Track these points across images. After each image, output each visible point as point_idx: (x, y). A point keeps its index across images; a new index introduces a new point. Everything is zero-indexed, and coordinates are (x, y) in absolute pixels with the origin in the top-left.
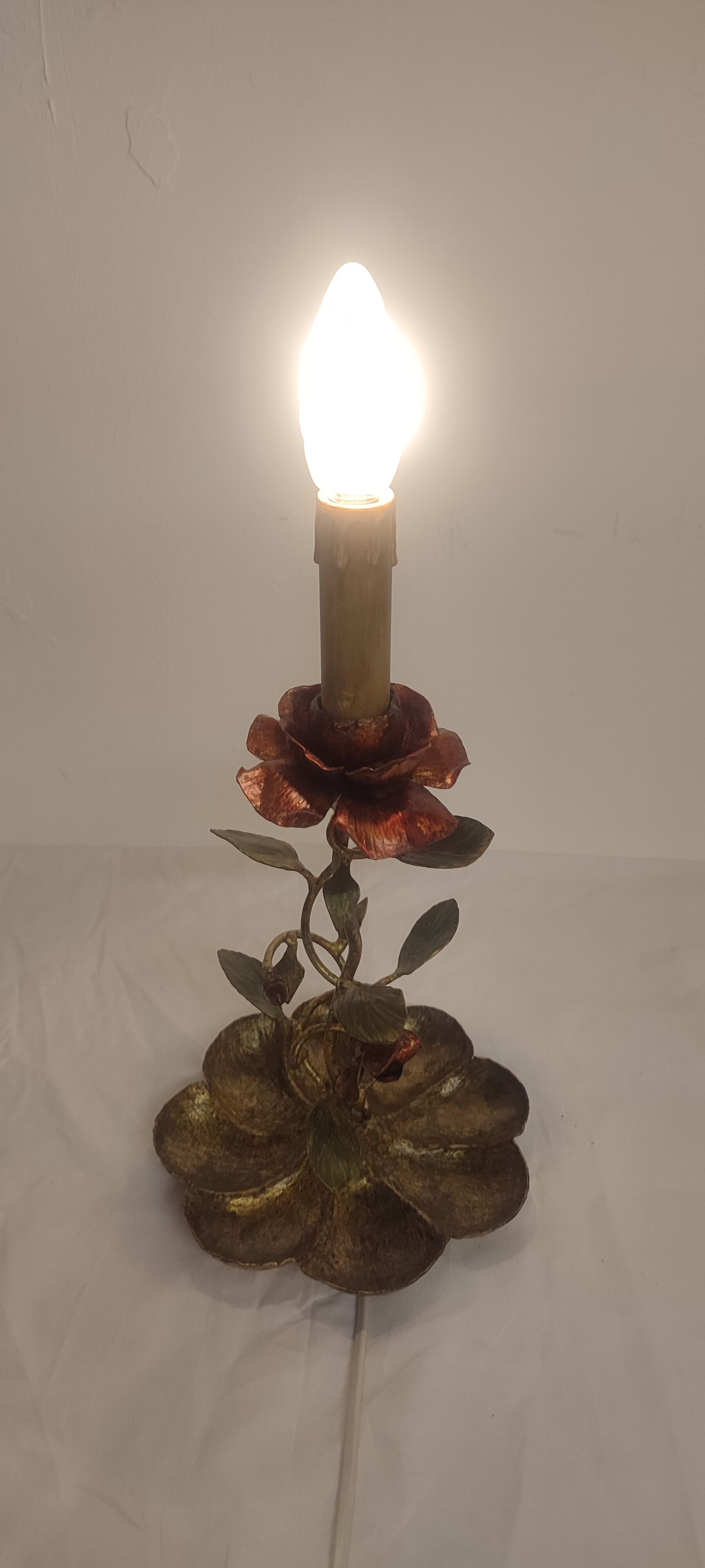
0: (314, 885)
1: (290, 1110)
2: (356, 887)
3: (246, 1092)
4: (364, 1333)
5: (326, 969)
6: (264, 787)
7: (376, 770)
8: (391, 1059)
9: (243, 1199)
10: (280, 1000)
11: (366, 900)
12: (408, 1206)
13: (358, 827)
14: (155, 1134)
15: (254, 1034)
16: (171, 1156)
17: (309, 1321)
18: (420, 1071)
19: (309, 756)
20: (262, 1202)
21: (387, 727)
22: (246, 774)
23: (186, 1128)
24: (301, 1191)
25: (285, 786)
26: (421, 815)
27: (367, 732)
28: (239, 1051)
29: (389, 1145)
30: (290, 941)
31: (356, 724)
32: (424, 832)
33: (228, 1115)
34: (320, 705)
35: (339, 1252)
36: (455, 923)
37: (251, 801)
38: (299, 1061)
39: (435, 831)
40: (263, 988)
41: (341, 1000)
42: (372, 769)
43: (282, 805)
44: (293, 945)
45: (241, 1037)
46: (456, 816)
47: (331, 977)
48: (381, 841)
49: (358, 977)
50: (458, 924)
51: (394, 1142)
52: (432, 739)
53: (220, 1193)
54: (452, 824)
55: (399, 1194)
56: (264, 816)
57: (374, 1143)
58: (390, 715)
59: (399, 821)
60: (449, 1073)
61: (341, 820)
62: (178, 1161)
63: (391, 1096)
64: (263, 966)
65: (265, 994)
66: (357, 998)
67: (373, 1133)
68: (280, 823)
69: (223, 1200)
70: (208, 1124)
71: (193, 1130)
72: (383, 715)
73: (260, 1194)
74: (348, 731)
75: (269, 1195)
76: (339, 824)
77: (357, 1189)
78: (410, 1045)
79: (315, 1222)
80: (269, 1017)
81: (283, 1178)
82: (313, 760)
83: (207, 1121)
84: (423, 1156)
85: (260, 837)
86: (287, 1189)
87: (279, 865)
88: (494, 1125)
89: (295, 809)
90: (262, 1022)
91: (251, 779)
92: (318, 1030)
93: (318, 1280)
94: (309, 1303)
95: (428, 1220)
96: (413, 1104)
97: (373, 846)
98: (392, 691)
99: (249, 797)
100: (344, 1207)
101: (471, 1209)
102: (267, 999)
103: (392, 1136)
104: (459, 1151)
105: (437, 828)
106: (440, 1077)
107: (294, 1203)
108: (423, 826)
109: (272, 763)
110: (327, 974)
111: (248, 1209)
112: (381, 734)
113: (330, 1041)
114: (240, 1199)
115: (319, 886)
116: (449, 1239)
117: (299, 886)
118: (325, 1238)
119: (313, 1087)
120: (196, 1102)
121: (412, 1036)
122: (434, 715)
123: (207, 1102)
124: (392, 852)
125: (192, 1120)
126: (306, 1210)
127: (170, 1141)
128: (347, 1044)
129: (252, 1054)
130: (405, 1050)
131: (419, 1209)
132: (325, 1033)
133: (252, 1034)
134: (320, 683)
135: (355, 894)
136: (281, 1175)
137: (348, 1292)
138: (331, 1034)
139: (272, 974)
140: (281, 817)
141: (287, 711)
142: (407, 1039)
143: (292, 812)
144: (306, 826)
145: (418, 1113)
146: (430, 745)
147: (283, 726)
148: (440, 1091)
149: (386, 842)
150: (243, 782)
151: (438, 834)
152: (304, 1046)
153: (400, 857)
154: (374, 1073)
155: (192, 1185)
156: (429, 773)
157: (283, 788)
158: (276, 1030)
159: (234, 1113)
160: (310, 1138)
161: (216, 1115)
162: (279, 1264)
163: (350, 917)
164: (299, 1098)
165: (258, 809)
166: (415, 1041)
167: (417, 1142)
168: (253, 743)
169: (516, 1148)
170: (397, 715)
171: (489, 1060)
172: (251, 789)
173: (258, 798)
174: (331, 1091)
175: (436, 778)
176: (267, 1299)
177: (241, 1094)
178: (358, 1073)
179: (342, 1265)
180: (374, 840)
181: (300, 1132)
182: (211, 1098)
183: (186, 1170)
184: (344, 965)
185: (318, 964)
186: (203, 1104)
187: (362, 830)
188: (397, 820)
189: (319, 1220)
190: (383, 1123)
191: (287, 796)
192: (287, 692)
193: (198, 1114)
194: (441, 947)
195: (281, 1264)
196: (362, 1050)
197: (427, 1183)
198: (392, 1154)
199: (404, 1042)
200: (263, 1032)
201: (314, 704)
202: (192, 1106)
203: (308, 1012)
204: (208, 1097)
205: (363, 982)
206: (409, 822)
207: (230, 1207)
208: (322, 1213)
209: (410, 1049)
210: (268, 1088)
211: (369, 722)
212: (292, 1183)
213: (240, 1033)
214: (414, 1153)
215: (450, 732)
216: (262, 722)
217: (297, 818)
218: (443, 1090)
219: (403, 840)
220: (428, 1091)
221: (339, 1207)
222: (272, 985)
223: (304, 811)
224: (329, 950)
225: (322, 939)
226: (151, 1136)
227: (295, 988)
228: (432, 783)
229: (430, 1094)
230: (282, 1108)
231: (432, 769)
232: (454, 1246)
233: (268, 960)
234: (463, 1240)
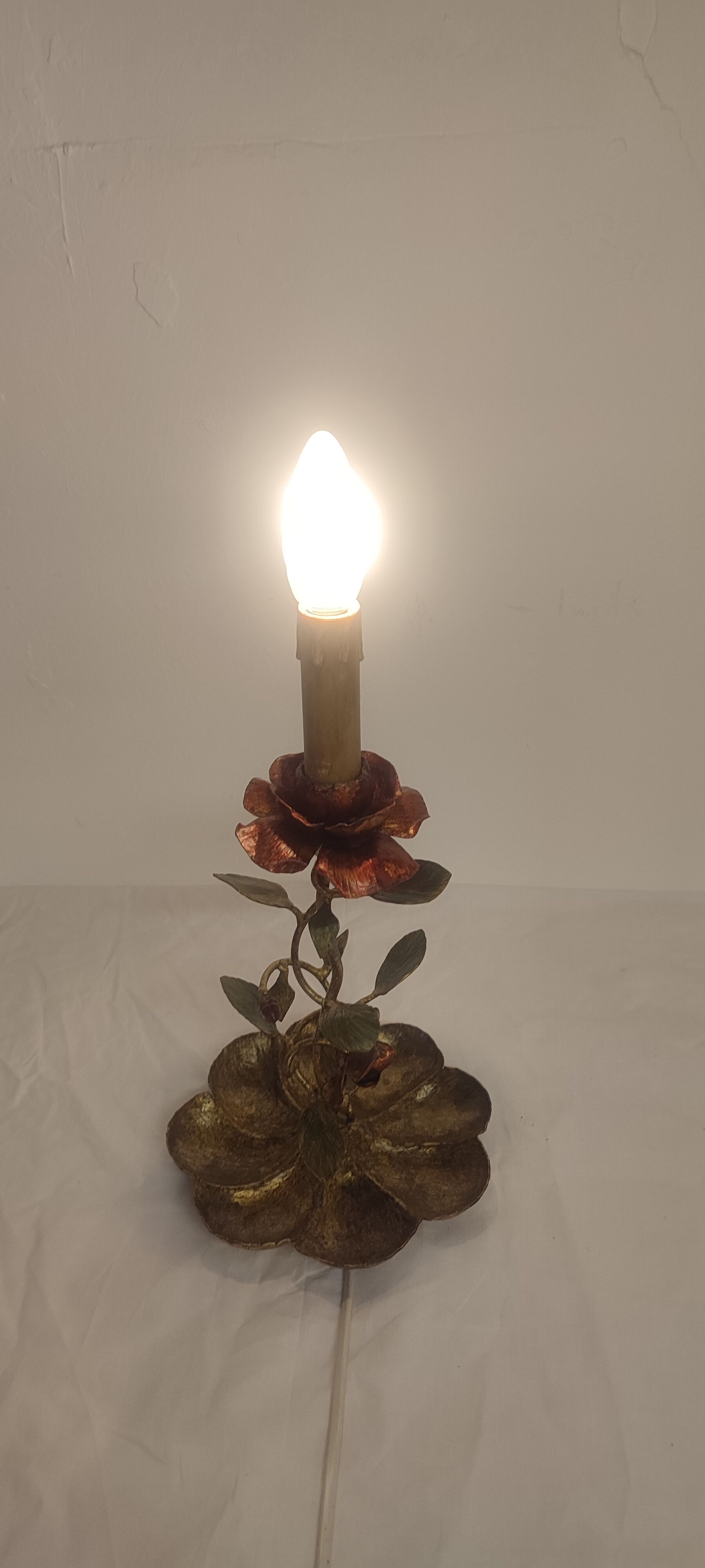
0: (302, 920)
1: (285, 1116)
2: (336, 921)
3: (246, 1102)
4: (350, 1301)
5: (313, 991)
6: (258, 840)
7: (350, 825)
8: (369, 1068)
9: (245, 1192)
10: (274, 1018)
11: (346, 933)
12: (387, 1194)
13: (336, 872)
14: (168, 1137)
15: (253, 1050)
16: (182, 1156)
17: (302, 1293)
18: (398, 1081)
19: (295, 815)
20: (261, 1194)
21: (358, 790)
22: (243, 829)
23: (194, 1132)
24: (295, 1184)
25: (276, 839)
26: (388, 861)
27: (342, 794)
28: (240, 1065)
29: (371, 1143)
30: (282, 967)
31: (334, 786)
32: (391, 875)
33: (231, 1121)
34: (304, 772)
35: (328, 1234)
36: (423, 950)
37: (248, 852)
38: (291, 1071)
39: (400, 874)
40: (259, 1009)
41: (325, 1017)
42: (346, 825)
43: (273, 855)
44: (284, 971)
45: (241, 1053)
46: (416, 860)
47: (317, 998)
48: (355, 883)
49: (340, 998)
50: (425, 951)
51: (375, 1141)
52: (396, 798)
53: (225, 1187)
54: (414, 868)
55: (379, 1185)
56: (258, 863)
57: (357, 1142)
58: (361, 780)
59: (370, 867)
60: (423, 1080)
61: (322, 866)
62: (188, 1160)
63: (372, 1102)
64: (259, 989)
65: (261, 1013)
66: (339, 1015)
67: (356, 1133)
68: (271, 870)
69: (228, 1193)
70: (213, 1128)
71: (201, 1134)
72: (355, 779)
73: (259, 1187)
74: (327, 794)
75: (267, 1188)
76: (320, 869)
77: (342, 1181)
78: (386, 1055)
79: (307, 1210)
80: (265, 1034)
81: (280, 1173)
82: (298, 818)
83: (212, 1127)
84: (400, 1153)
85: (255, 879)
86: (283, 1183)
87: (271, 904)
88: (462, 1126)
89: (283, 858)
90: (260, 1040)
91: (247, 834)
92: (307, 1044)
93: (310, 1256)
94: (303, 1278)
95: (404, 1206)
96: (392, 1109)
97: (348, 888)
98: (363, 759)
99: (246, 849)
100: (332, 1197)
101: (442, 1197)
102: (263, 1017)
103: (373, 1136)
104: (431, 1148)
105: (402, 872)
106: (416, 1085)
107: (289, 1195)
108: (390, 870)
109: (264, 820)
110: (313, 995)
111: (249, 1201)
112: (354, 795)
113: (318, 1053)
114: (242, 1192)
115: (305, 921)
116: (421, 1221)
117: (289, 921)
118: (316, 1223)
119: (304, 1095)
120: (203, 1110)
121: (388, 1047)
122: (398, 778)
123: (212, 1110)
124: (364, 892)
125: (199, 1126)
126: (300, 1200)
127: (180, 1143)
128: (334, 1057)
129: (251, 1068)
130: (382, 1060)
131: (397, 1197)
132: (314, 1047)
133: (251, 1050)
134: (303, 751)
135: (335, 927)
136: (278, 1171)
137: (336, 1265)
138: (318, 1049)
139: (267, 996)
140: (272, 865)
141: (276, 776)
142: (383, 1050)
143: (281, 861)
144: (293, 872)
145: (396, 1117)
146: (394, 804)
147: (273, 789)
148: (415, 1098)
149: (359, 884)
150: (241, 836)
151: (403, 877)
152: (296, 1058)
153: (373, 896)
154: (355, 1080)
155: (201, 1180)
156: (395, 825)
157: (274, 841)
158: (271, 1046)
159: (236, 1119)
160: (302, 1136)
161: (220, 1121)
162: (276, 1243)
163: (331, 946)
164: (293, 1106)
165: (253, 858)
166: (390, 1052)
167: (395, 1141)
168: (249, 802)
169: (480, 1144)
170: (367, 780)
171: (457, 1069)
172: (248, 842)
173: (253, 849)
174: (320, 1096)
175: (401, 830)
176: (267, 1275)
177: (241, 1103)
178: (341, 1080)
179: (331, 1245)
180: (349, 883)
181: (293, 1134)
182: (216, 1106)
183: (195, 1168)
184: (328, 987)
185: (306, 987)
186: (209, 1111)
187: (340, 875)
188: (368, 866)
189: (310, 1209)
190: (365, 1124)
191: (277, 848)
192: (276, 760)
193: (204, 1120)
194: (411, 971)
195: (279, 1244)
196: (345, 1061)
197: (403, 1176)
198: (373, 1152)
199: (381, 1053)
200: (261, 1049)
201: (298, 770)
202: (200, 1113)
203: (299, 1029)
204: (213, 1106)
205: (345, 1002)
206: (378, 867)
207: (234, 1199)
208: (313, 1203)
209: (386, 1059)
210: (266, 1097)
211: (343, 785)
212: (287, 1177)
213: (241, 1050)
214: (391, 1150)
215: (413, 790)
216: (256, 784)
217: (286, 865)
218: (418, 1096)
219: (373, 882)
220: (404, 1098)
221: (327, 1197)
222: (267, 1005)
223: (292, 860)
224: (316, 975)
225: (309, 965)
226: (165, 1139)
227: (287, 1008)
228: (397, 833)
229: (406, 1100)
230: (278, 1114)
231: (397, 822)
232: (426, 1227)
233: (263, 985)
234: (432, 1221)
